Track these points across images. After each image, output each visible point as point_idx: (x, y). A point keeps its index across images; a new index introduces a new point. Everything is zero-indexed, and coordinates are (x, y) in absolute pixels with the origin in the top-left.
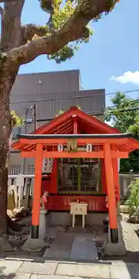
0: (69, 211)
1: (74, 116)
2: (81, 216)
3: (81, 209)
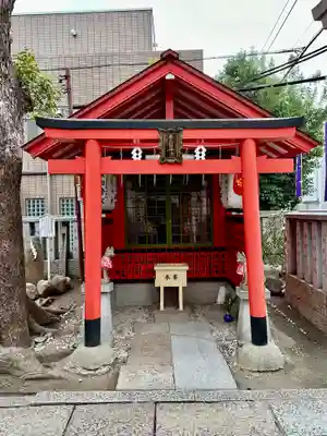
0: (152, 281)
2: (176, 289)
3: (175, 277)
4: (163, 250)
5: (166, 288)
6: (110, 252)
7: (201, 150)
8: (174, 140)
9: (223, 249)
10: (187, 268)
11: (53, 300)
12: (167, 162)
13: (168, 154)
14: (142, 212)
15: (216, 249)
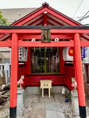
0: (39, 86)
1: (45, 13)
2: (48, 89)
3: (47, 85)
4: (43, 75)
5: (44, 89)
6: (23, 77)
7: (57, 40)
9: (63, 75)
10: (52, 82)
11: (6, 92)
12: (44, 42)
13: (45, 39)
14: (37, 62)
15: (61, 75)
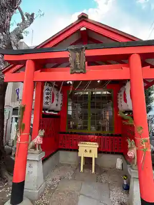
1: (83, 29)
3: (90, 151)
8: (80, 56)
9: (120, 136)
10: (98, 146)
12: (75, 72)
15: (116, 135)
